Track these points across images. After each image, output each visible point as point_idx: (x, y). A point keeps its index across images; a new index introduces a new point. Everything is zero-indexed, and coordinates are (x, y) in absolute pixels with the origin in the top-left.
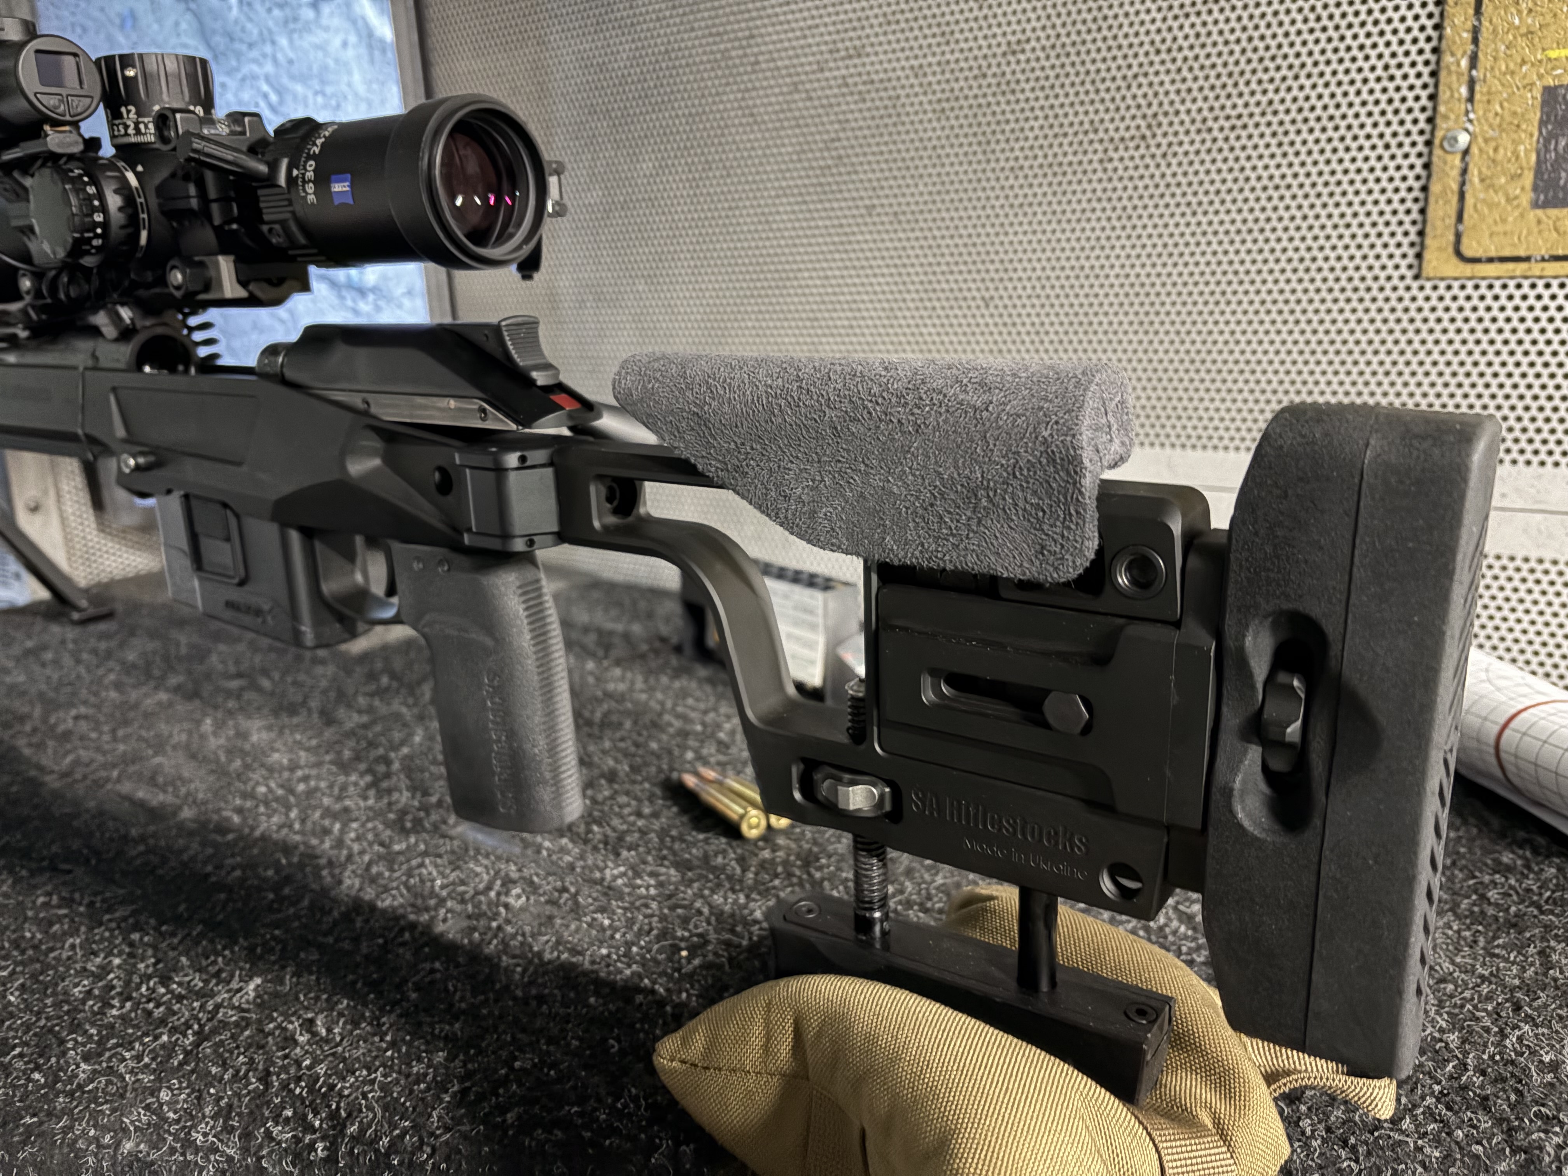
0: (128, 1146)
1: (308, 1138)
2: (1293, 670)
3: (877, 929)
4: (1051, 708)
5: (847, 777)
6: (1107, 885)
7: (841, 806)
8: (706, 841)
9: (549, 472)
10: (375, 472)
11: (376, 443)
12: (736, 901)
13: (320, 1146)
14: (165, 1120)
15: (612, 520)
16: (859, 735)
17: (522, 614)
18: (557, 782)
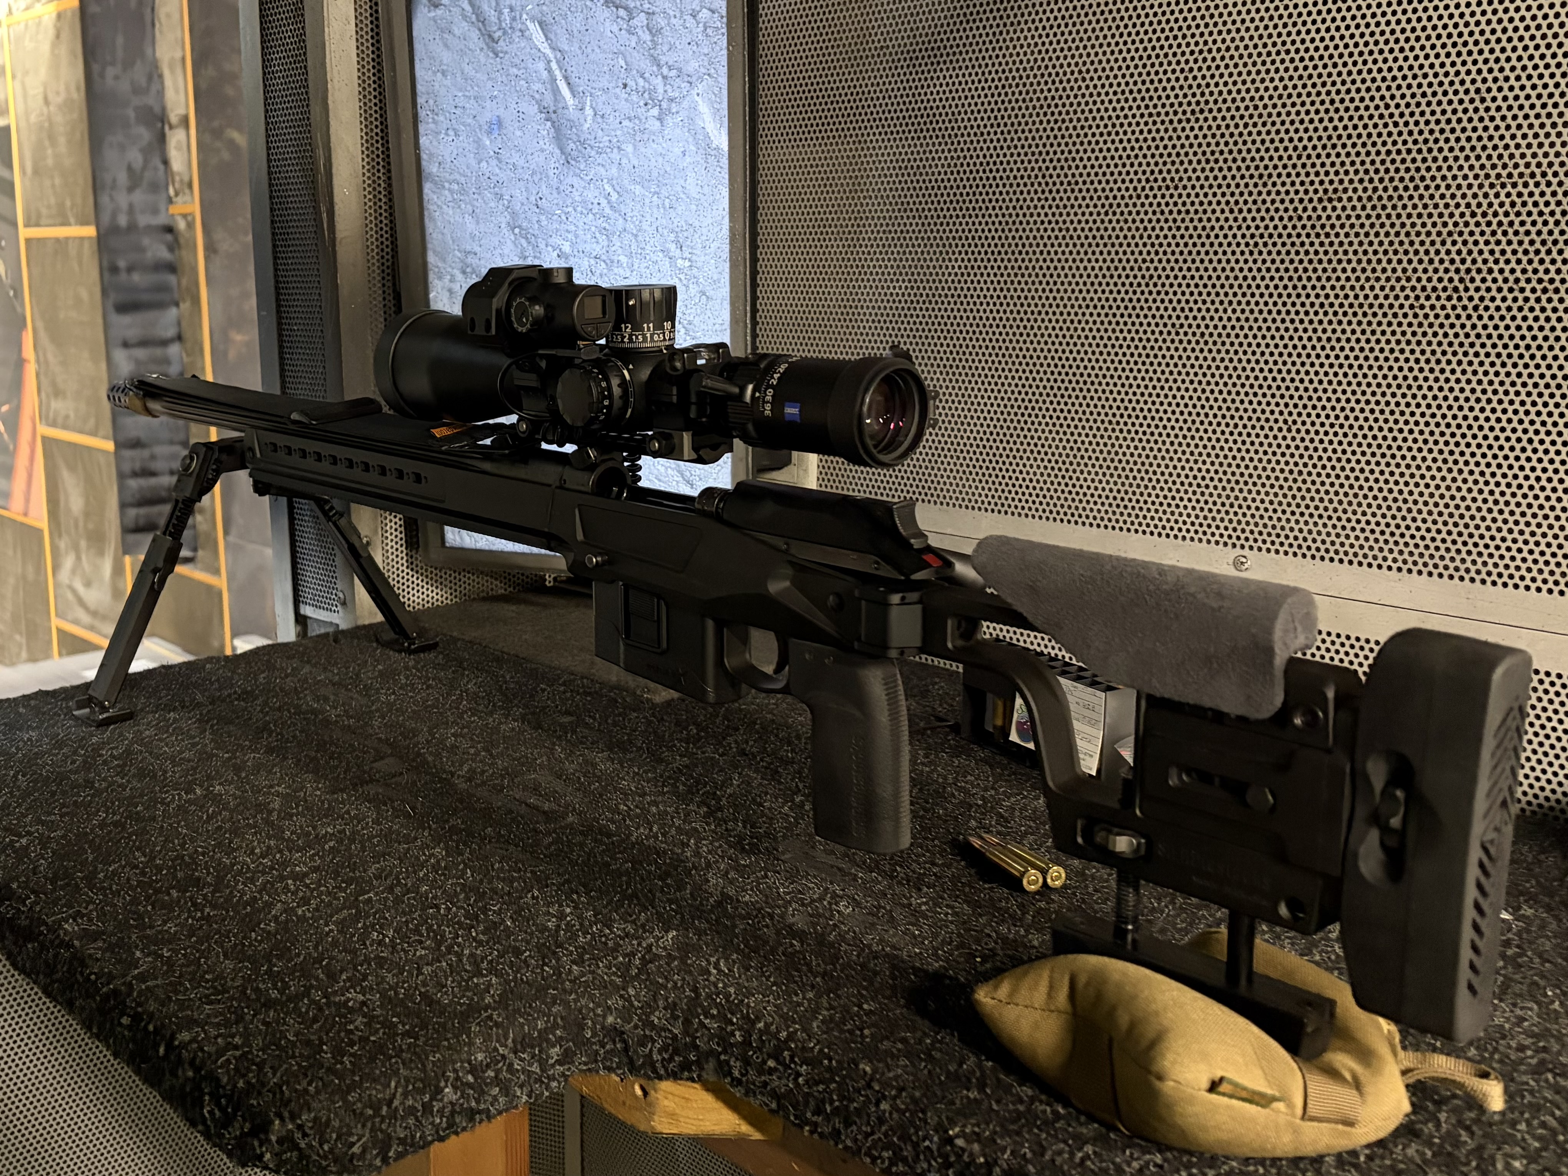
0: (610, 1019)
1: (729, 1028)
2: (1398, 786)
3: (1130, 937)
4: (1250, 796)
5: (1116, 830)
6: (1283, 911)
7: (1111, 847)
8: (991, 889)
9: (919, 607)
10: (786, 589)
11: (790, 571)
12: (1017, 932)
13: (737, 1033)
14: (632, 1005)
15: (960, 643)
16: (1127, 803)
17: (884, 697)
18: (897, 820)
